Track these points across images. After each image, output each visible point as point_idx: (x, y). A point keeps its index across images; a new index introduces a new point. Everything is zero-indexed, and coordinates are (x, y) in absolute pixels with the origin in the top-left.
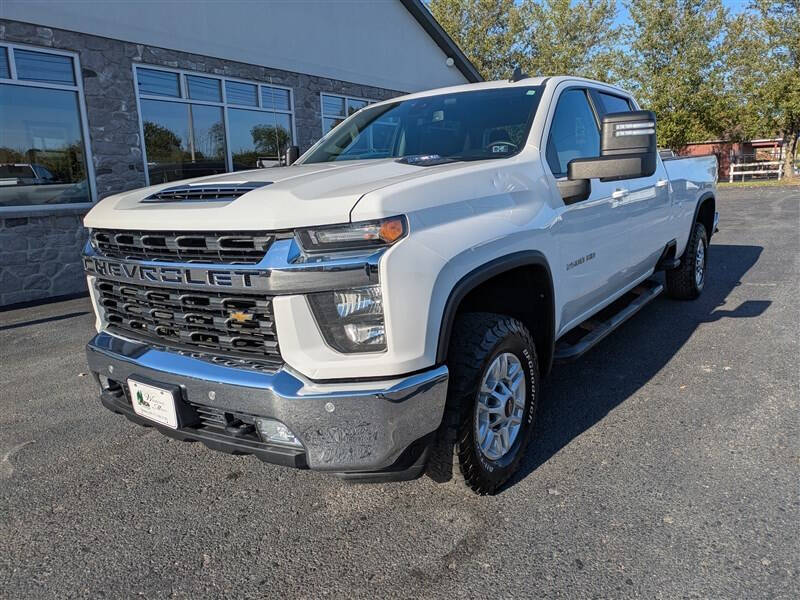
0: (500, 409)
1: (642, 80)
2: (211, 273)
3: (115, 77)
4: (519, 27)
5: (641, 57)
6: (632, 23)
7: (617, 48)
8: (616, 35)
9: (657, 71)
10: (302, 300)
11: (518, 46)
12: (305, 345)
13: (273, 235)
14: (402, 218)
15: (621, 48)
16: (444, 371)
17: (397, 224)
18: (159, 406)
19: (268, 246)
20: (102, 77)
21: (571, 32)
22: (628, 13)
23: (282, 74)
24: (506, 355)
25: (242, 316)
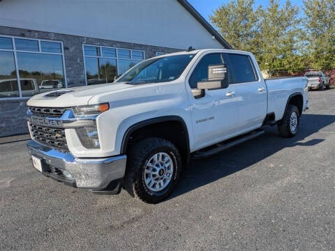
0: (157, 173)
1: (311, 41)
2: (50, 120)
3: (76, 49)
4: (255, 20)
5: (310, 31)
6: (305, 16)
7: (299, 27)
8: (299, 22)
9: (317, 37)
10: (74, 130)
11: (254, 28)
12: (75, 145)
13: (65, 109)
14: (108, 103)
15: (300, 27)
16: (125, 157)
17: (105, 106)
18: (38, 165)
19: (64, 112)
20: (71, 50)
21: (278, 22)
22: (303, 11)
23: (141, 46)
24: (161, 154)
25: (58, 135)
